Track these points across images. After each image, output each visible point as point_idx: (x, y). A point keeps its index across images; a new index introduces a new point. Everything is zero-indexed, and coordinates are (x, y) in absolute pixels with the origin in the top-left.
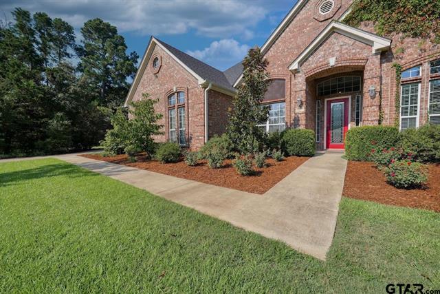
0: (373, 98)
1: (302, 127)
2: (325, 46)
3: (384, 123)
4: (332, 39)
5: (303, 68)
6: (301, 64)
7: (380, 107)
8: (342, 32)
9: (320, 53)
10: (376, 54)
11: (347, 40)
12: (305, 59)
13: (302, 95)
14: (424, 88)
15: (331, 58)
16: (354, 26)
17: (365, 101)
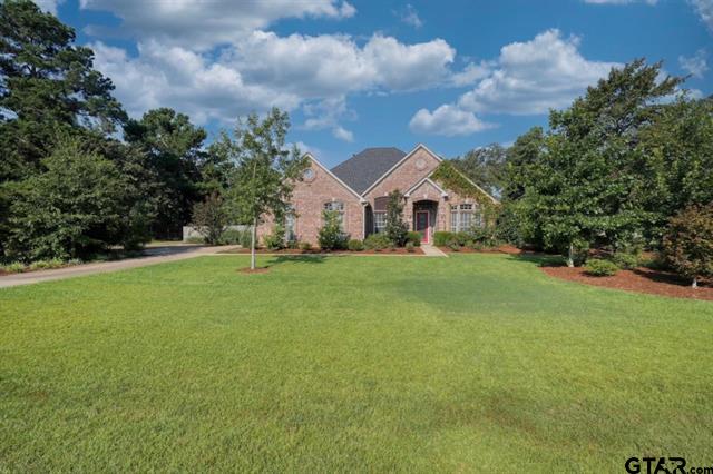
0: (442, 217)
1: (411, 230)
2: (422, 188)
3: (446, 230)
4: (425, 185)
5: (411, 197)
6: (410, 194)
7: (444, 222)
8: (429, 183)
9: (420, 191)
10: (443, 198)
11: (432, 188)
12: (413, 192)
13: (411, 212)
14: (458, 216)
15: (425, 194)
16: (434, 181)
17: (439, 218)
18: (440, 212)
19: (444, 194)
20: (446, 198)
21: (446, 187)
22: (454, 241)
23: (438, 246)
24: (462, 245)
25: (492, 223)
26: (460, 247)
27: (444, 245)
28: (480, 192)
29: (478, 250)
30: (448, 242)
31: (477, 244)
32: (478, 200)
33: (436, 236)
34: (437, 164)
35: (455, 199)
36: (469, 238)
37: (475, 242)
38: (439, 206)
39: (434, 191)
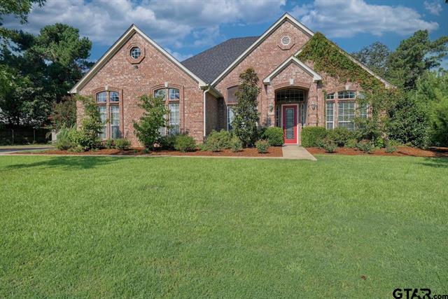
0: (314, 109)
1: (273, 126)
2: (286, 71)
3: (319, 125)
4: (291, 66)
5: (273, 82)
6: (271, 79)
7: (317, 115)
8: (296, 64)
9: (284, 74)
10: (315, 82)
11: (300, 70)
12: (274, 76)
13: (272, 102)
14: (336, 107)
15: (291, 79)
16: (303, 62)
17: (310, 111)
18: (311, 101)
19: (317, 77)
20: (319, 83)
21: (319, 69)
22: (329, 138)
23: (307, 147)
24: (341, 145)
25: (383, 115)
26: (336, 148)
27: (314, 145)
28: (366, 74)
29: (365, 151)
30: (320, 141)
31: (364, 142)
32: (363, 85)
33: (304, 132)
34: (307, 39)
35: (331, 85)
36: (352, 136)
37: (359, 140)
38: (310, 94)
39: (303, 74)
